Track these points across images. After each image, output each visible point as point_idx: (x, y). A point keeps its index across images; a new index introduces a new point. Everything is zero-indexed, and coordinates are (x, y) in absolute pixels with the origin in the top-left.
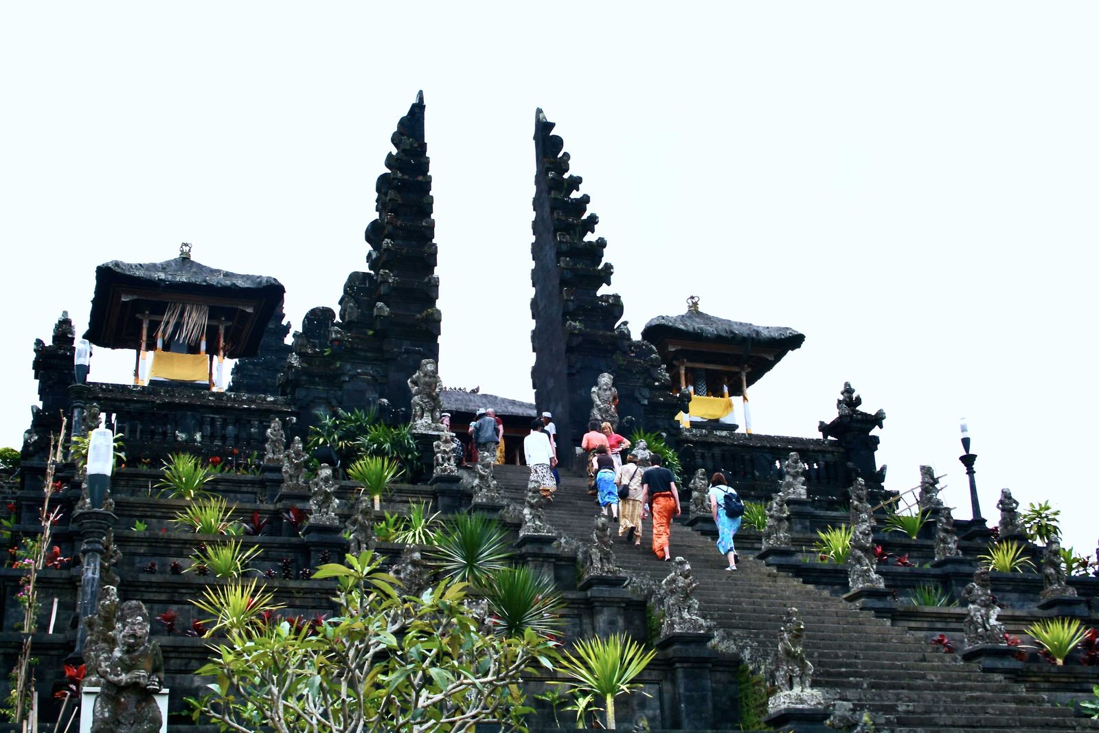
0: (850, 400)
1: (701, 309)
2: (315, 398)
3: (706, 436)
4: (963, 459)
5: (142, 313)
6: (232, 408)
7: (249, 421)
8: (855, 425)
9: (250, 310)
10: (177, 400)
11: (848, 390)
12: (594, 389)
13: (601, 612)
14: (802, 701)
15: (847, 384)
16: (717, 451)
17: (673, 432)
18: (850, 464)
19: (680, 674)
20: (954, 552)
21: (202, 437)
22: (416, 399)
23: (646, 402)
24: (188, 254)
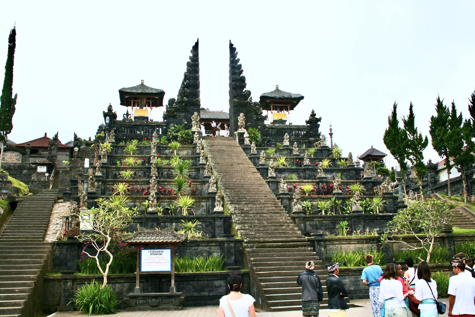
0: (313, 115)
1: (279, 89)
2: (170, 122)
3: (272, 126)
4: (330, 134)
5: (131, 100)
6: (150, 125)
7: (155, 128)
8: (313, 121)
9: (157, 98)
10: (137, 124)
11: (313, 112)
12: (239, 117)
13: (206, 184)
14: (218, 209)
15: (313, 110)
16: (275, 130)
17: (263, 125)
18: (311, 132)
19: (210, 200)
20: (307, 163)
21: (143, 132)
22: (193, 122)
23: (255, 118)
24: (143, 83)
